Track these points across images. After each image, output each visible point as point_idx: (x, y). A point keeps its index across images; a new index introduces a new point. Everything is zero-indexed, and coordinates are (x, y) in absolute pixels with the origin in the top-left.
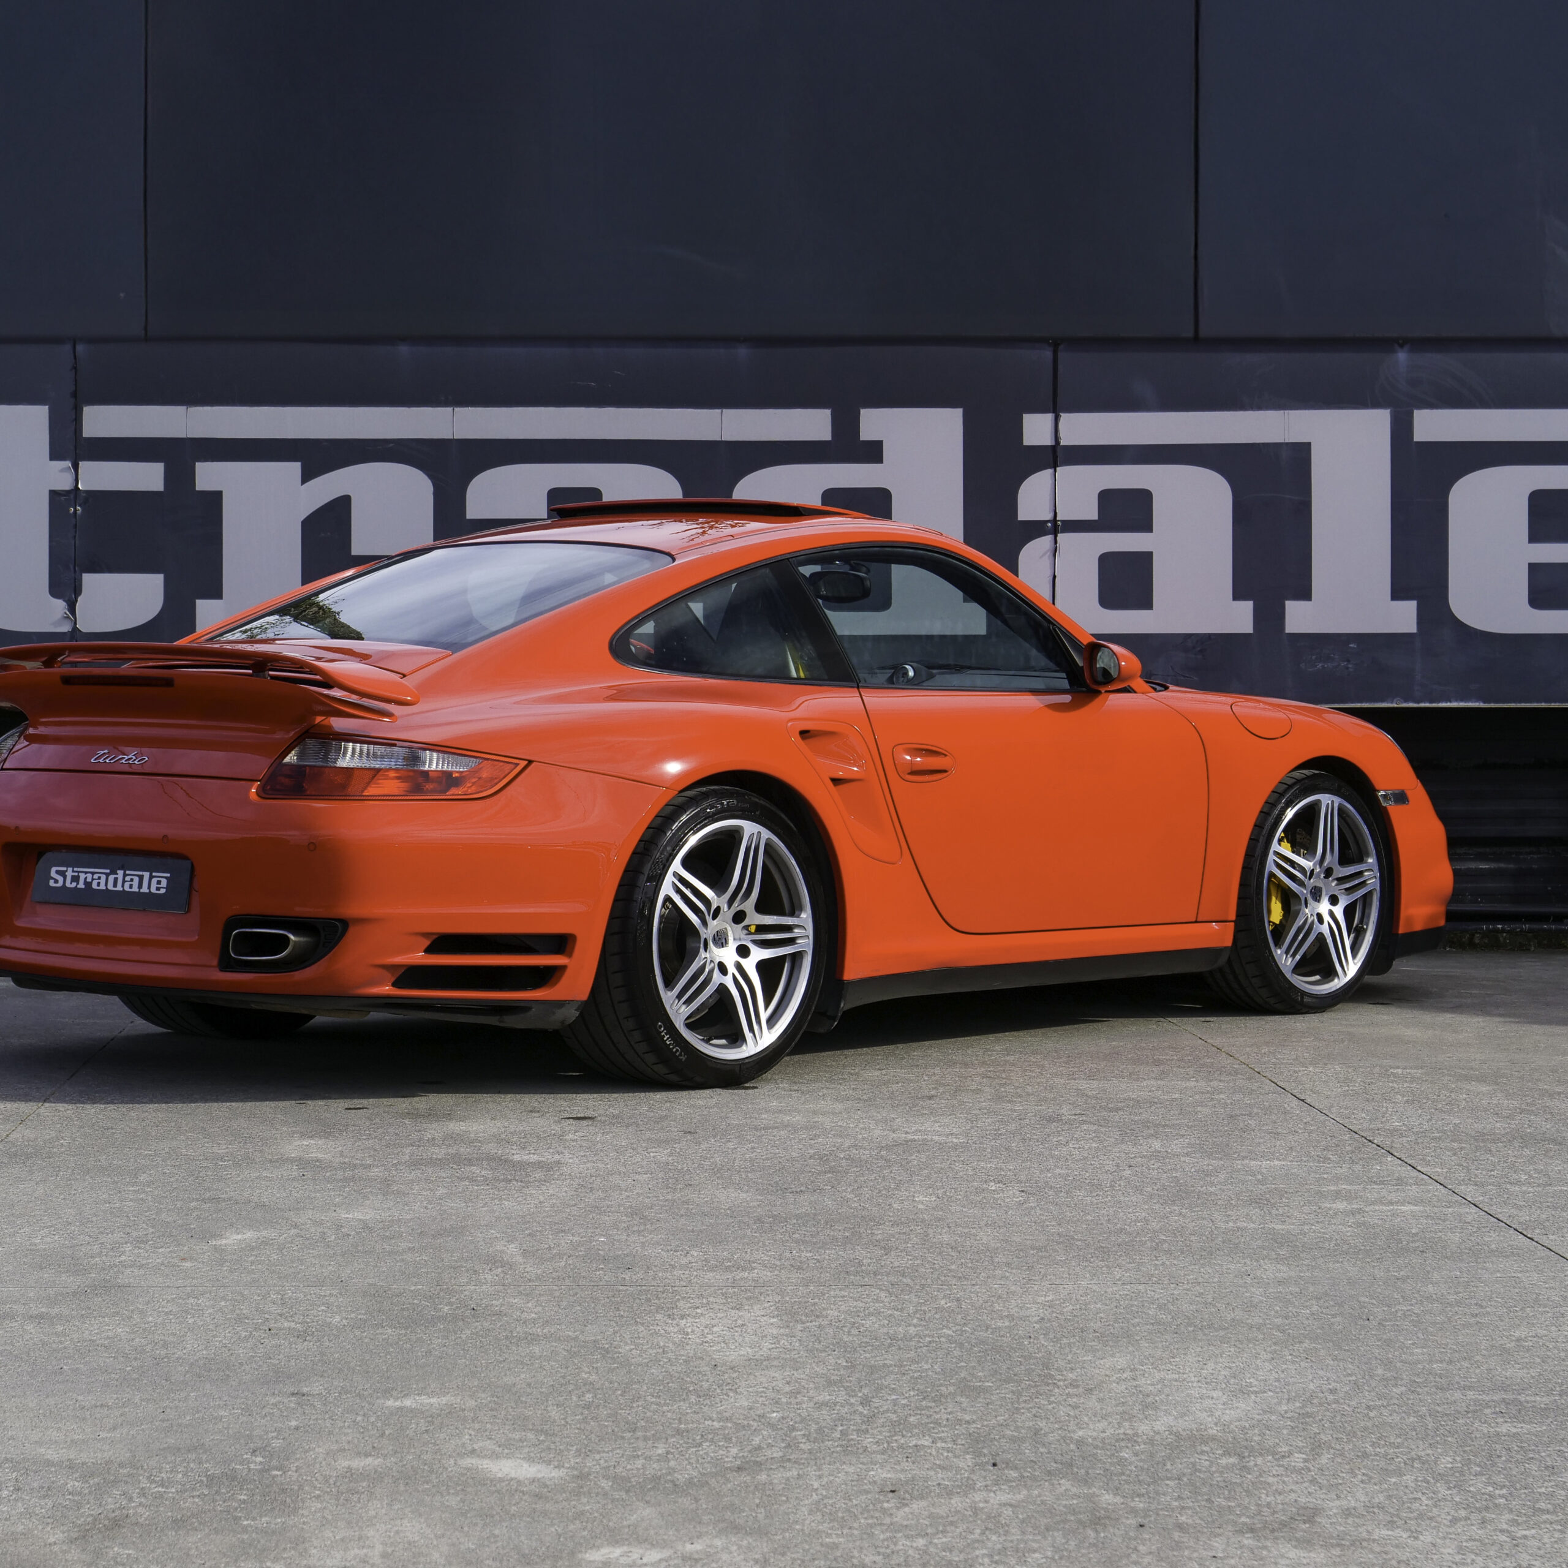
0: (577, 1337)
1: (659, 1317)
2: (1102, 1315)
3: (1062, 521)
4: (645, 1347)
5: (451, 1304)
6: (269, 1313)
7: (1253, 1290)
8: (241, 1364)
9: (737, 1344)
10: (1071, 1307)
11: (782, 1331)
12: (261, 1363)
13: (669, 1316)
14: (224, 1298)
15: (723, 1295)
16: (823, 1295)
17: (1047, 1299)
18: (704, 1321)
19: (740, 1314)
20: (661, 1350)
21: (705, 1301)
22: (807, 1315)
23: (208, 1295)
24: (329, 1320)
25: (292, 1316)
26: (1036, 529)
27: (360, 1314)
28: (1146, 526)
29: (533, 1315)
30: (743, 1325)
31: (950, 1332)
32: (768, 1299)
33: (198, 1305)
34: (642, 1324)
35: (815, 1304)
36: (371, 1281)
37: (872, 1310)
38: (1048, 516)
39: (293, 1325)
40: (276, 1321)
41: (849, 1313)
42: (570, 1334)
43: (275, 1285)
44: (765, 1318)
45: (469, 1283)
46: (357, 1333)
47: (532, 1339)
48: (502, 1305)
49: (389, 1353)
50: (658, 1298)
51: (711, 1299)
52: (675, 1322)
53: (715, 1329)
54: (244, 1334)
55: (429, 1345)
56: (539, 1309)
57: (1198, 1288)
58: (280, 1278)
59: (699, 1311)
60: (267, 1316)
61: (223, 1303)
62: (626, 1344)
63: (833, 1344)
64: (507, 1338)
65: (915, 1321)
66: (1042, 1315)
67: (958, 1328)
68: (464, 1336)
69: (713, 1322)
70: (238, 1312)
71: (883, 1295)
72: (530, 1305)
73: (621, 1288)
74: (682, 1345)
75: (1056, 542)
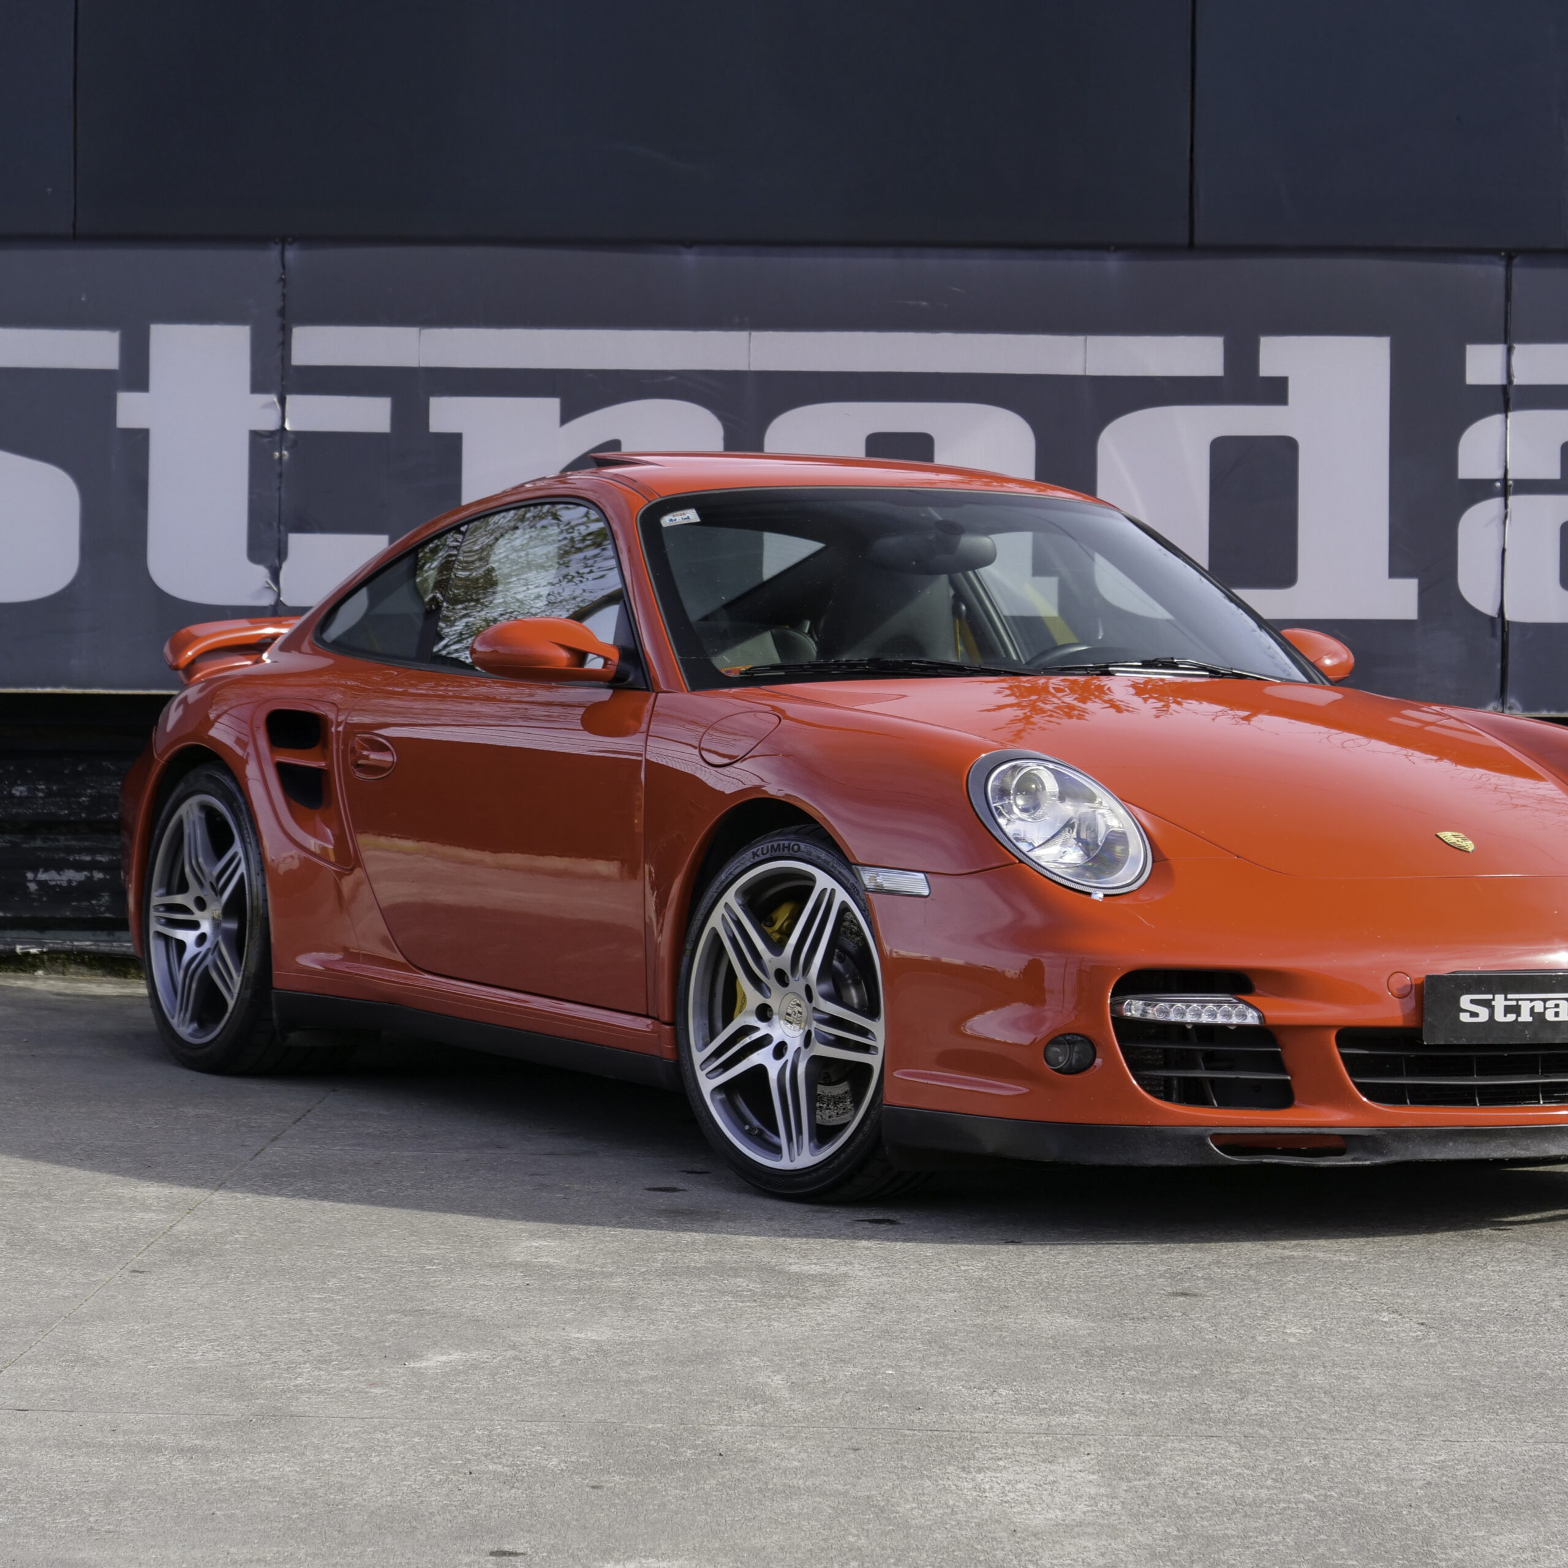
0: (847, 1492)
1: (950, 1469)
2: (1504, 1480)
3: (1514, 480)
4: (930, 1506)
5: (696, 1447)
6: (471, 1452)
8: (432, 1514)
9: (1044, 1505)
10: (1466, 1470)
11: (1102, 1490)
12: (456, 1513)
13: (964, 1469)
14: (418, 1434)
15: (1033, 1443)
16: (1158, 1447)
17: (1439, 1458)
18: (1007, 1475)
19: (1053, 1468)
20: (949, 1511)
21: (1010, 1451)
22: (1134, 1472)
23: (398, 1429)
24: (544, 1463)
25: (499, 1457)
26: (1480, 490)
27: (584, 1456)
29: (796, 1464)
30: (1054, 1482)
31: (1311, 1497)
32: (1088, 1450)
33: (387, 1441)
34: (929, 1478)
35: (1146, 1458)
36: (599, 1416)
37: (1216, 1467)
38: (1497, 474)
39: (499, 1468)
40: (480, 1462)
41: (1187, 1470)
42: (839, 1487)
43: (482, 1419)
44: (1082, 1474)
45: (720, 1422)
46: (577, 1479)
47: (791, 1492)
48: (758, 1449)
49: (614, 1505)
50: (952, 1446)
51: (1018, 1449)
52: (970, 1476)
53: (1019, 1486)
54: (438, 1477)
55: (664, 1496)
56: (804, 1455)
58: (488, 1410)
59: (1001, 1463)
60: (468, 1456)
61: (416, 1440)
62: (907, 1501)
63: (1164, 1508)
64: (760, 1490)
65: (1269, 1482)
66: (1429, 1479)
67: (1322, 1492)
68: (707, 1487)
69: (1018, 1477)
70: (434, 1450)
71: (1232, 1449)
72: (793, 1450)
73: (907, 1432)
74: (976, 1504)
75: (1506, 506)
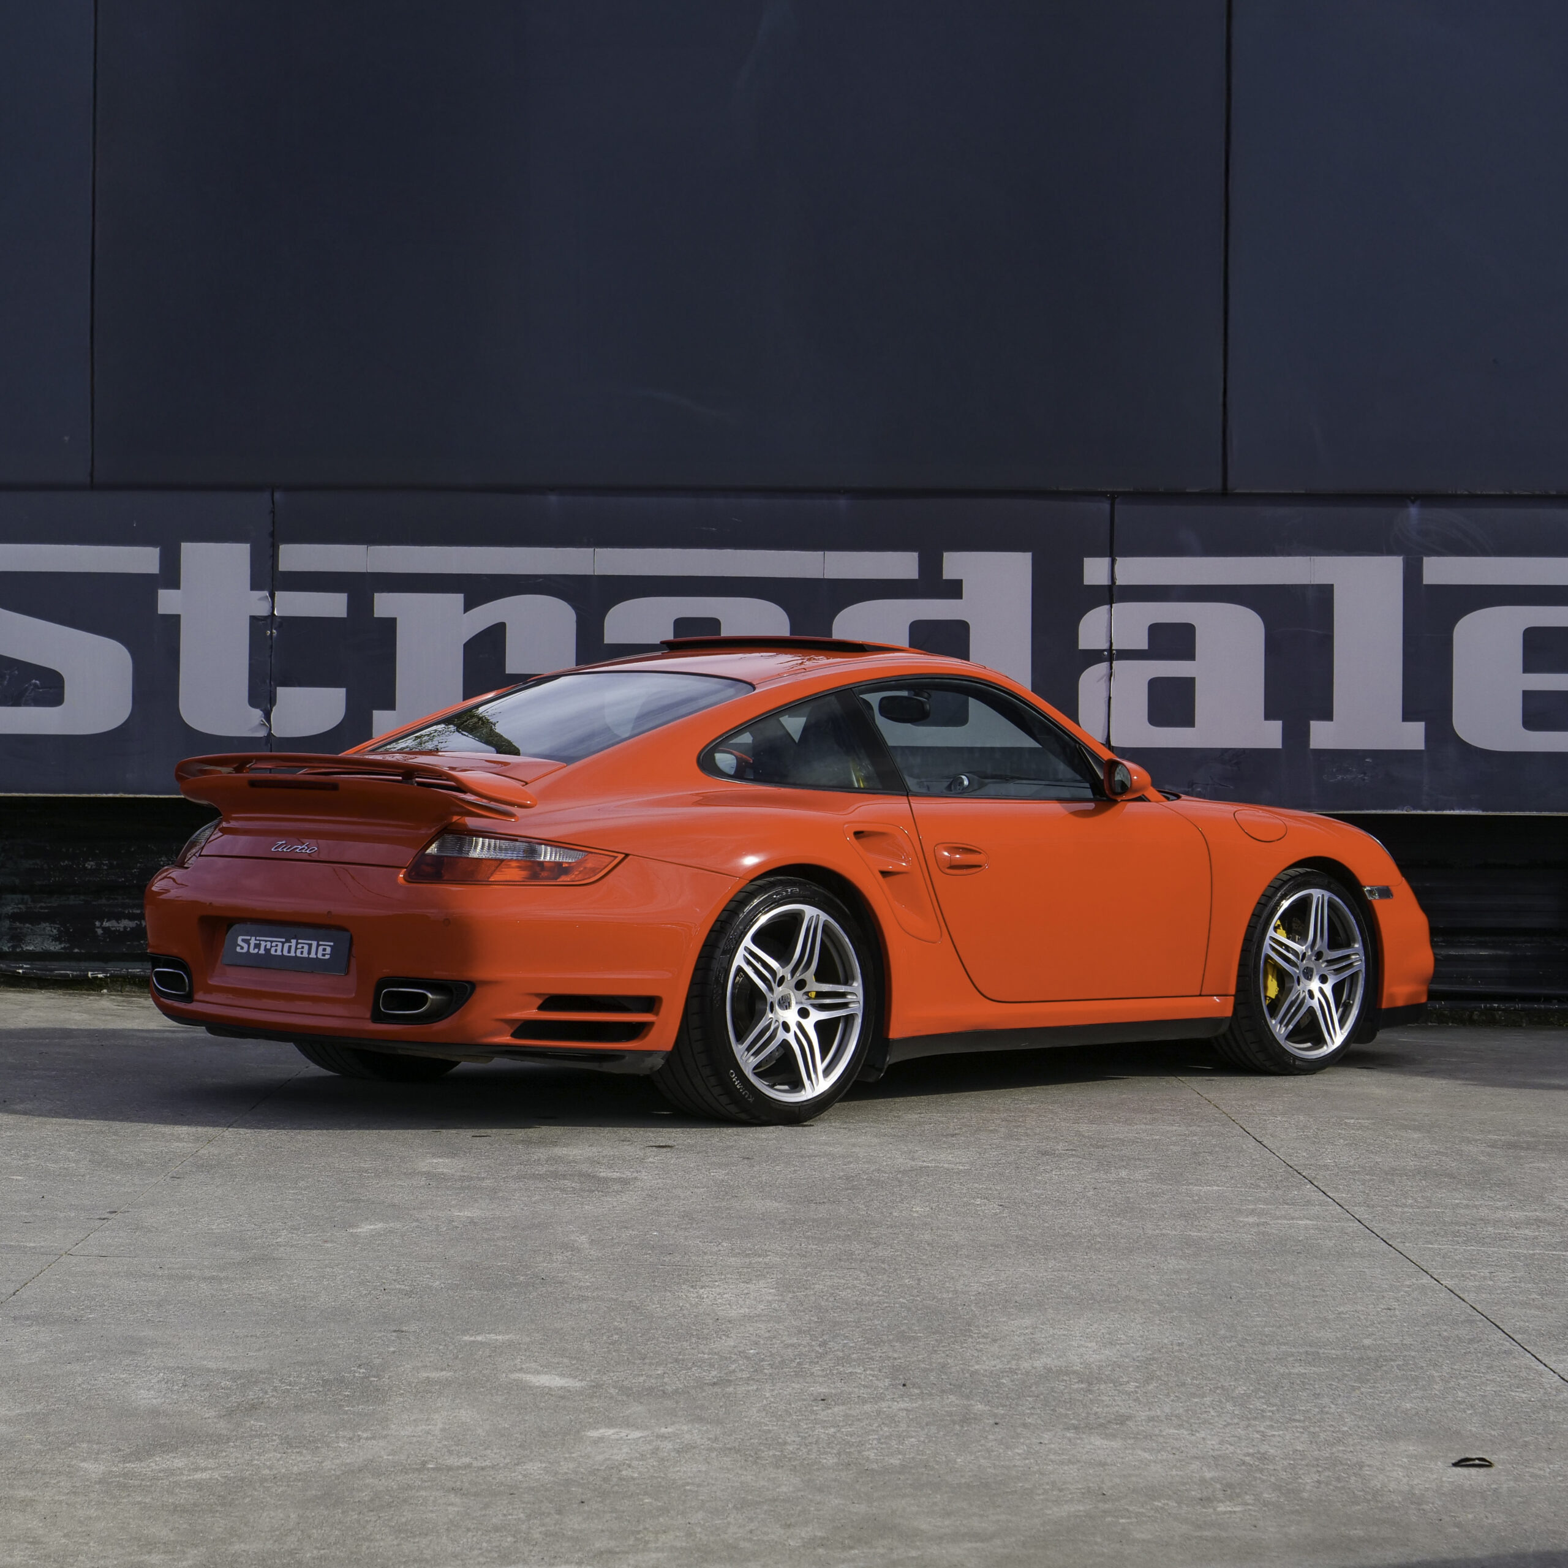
0: (617, 1299)
1: (684, 1287)
3: (1116, 650)
4: (667, 1307)
5: (526, 1275)
6: (386, 1278)
8: (359, 1311)
9: (739, 1306)
10: (1005, 1286)
11: (776, 1298)
12: (374, 1311)
13: (692, 1286)
14: (353, 1268)
15: (738, 1273)
16: (816, 1274)
17: (989, 1280)
18: (718, 1290)
19: (748, 1286)
20: (679, 1309)
21: (723, 1277)
22: (798, 1288)
23: (341, 1266)
24: (430, 1284)
25: (403, 1281)
26: (1094, 657)
27: (456, 1280)
29: (588, 1284)
30: (747, 1293)
32: (772, 1276)
33: (333, 1272)
34: (670, 1291)
35: (808, 1280)
36: (468, 1259)
37: (850, 1285)
38: (1105, 646)
39: (403, 1287)
40: (391, 1284)
41: (832, 1286)
42: (613, 1296)
44: (766, 1289)
45: (543, 1262)
46: (451, 1293)
47: (583, 1299)
48: (565, 1276)
49: (472, 1306)
50: (687, 1274)
51: (728, 1276)
52: (696, 1290)
53: (725, 1296)
54: (365, 1292)
55: (503, 1301)
56: (594, 1279)
59: (717, 1283)
60: (384, 1281)
61: (352, 1271)
62: (654, 1304)
63: (812, 1307)
64: (564, 1298)
66: (980, 1291)
68: (531, 1297)
69: (725, 1291)
70: (362, 1277)
72: (587, 1277)
73: (660, 1267)
74: (696, 1305)
75: (1111, 667)
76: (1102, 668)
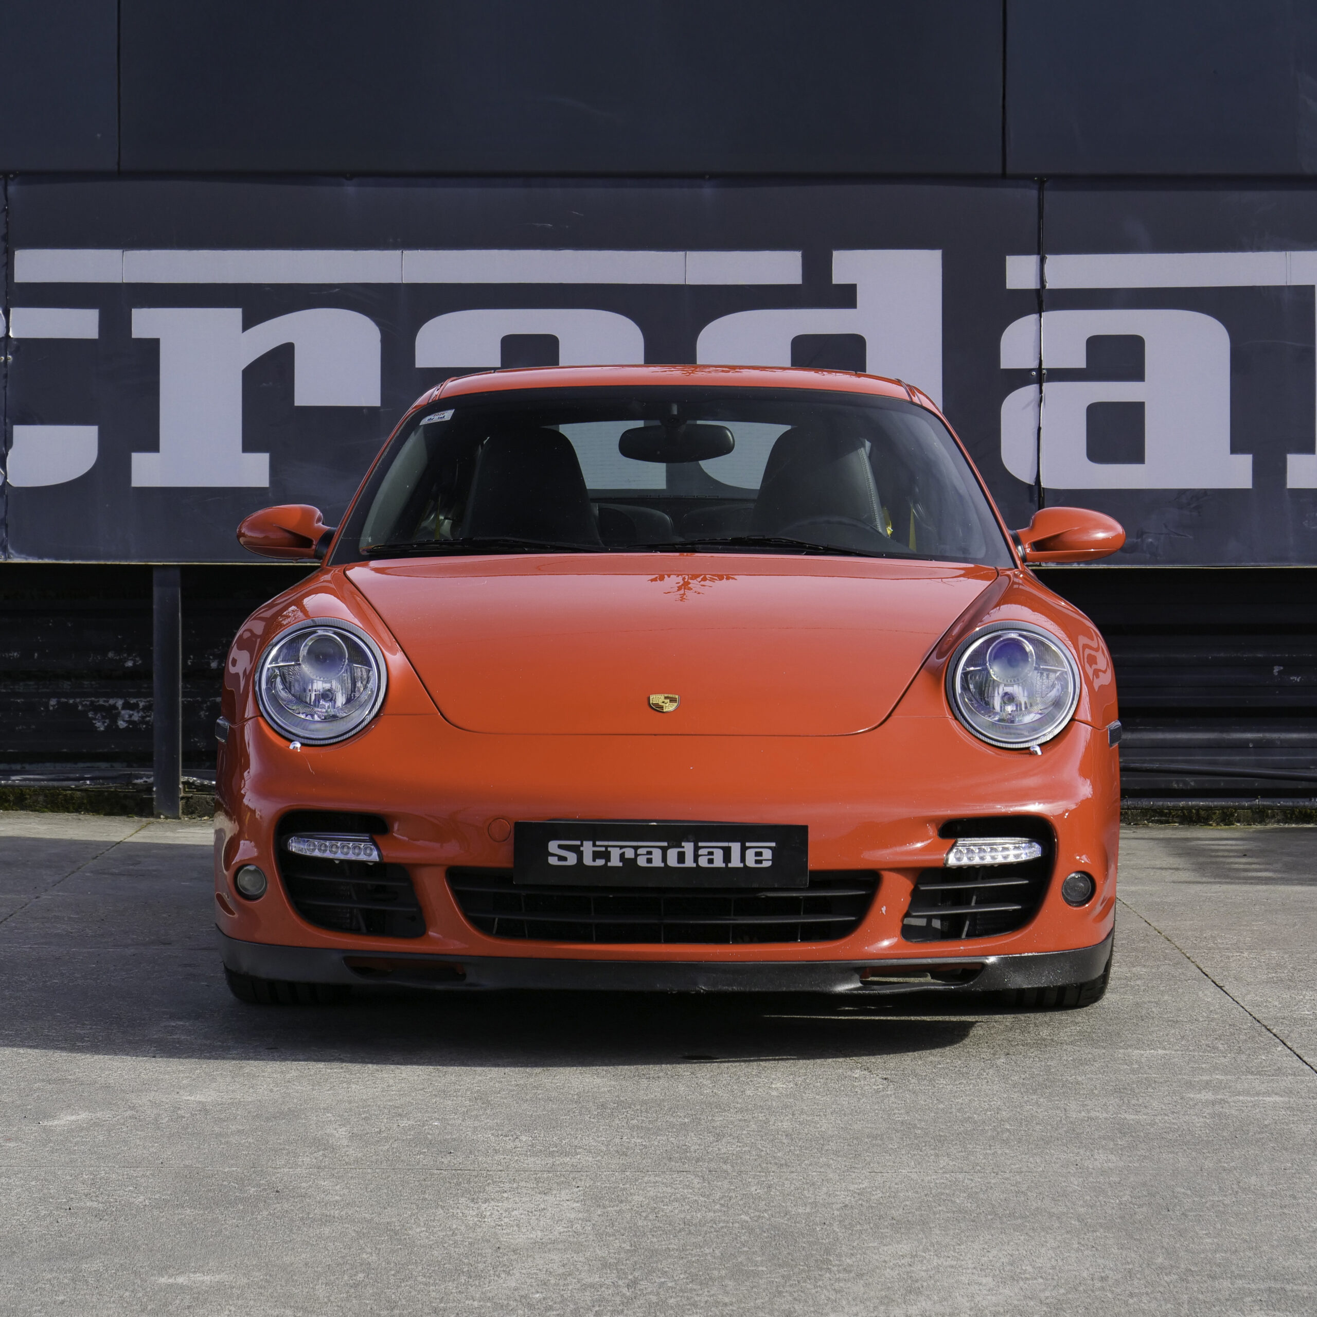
0: (372, 1219)
1: (462, 1200)
2: (908, 1203)
3: (1048, 370)
4: (435, 1230)
5: (259, 1185)
6: (75, 1193)
7: (1072, 1179)
8: (31, 1242)
9: (530, 1228)
10: (881, 1195)
11: (581, 1215)
12: (50, 1241)
13: (473, 1200)
14: (36, 1179)
15: (536, 1179)
16: (636, 1180)
17: (861, 1186)
18: (506, 1205)
19: (546, 1198)
20: (451, 1233)
21: (515, 1185)
22: (611, 1200)
23: (20, 1175)
24: (132, 1200)
25: (97, 1196)
26: (1019, 378)
27: (166, 1194)
28: (1137, 374)
29: (337, 1198)
30: (544, 1209)
31: (747, 1218)
32: (579, 1184)
33: (8, 1184)
34: (443, 1207)
35: (624, 1189)
36: (187, 1162)
37: (678, 1195)
38: (1034, 364)
39: (95, 1204)
40: (80, 1199)
41: (655, 1198)
42: (367, 1215)
43: (91, 1166)
44: (568, 1203)
45: (285, 1166)
46: (156, 1212)
47: (326, 1220)
48: (310, 1187)
49: (180, 1233)
50: (469, 1182)
51: (523, 1184)
52: (476, 1206)
53: (515, 1213)
54: (44, 1212)
55: (222, 1224)
56: (346, 1191)
57: (1018, 1177)
58: (98, 1159)
59: (505, 1195)
60: (72, 1196)
61: (33, 1183)
62: (419, 1226)
63: (625, 1229)
64: (302, 1219)
65: (718, 1207)
66: (847, 1203)
67: (757, 1214)
68: (259, 1217)
69: (515, 1206)
70: (45, 1191)
71: (696, 1181)
72: (338, 1187)
73: (435, 1172)
74: (473, 1228)
75: (1041, 392)
76: (1029, 392)
